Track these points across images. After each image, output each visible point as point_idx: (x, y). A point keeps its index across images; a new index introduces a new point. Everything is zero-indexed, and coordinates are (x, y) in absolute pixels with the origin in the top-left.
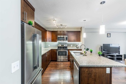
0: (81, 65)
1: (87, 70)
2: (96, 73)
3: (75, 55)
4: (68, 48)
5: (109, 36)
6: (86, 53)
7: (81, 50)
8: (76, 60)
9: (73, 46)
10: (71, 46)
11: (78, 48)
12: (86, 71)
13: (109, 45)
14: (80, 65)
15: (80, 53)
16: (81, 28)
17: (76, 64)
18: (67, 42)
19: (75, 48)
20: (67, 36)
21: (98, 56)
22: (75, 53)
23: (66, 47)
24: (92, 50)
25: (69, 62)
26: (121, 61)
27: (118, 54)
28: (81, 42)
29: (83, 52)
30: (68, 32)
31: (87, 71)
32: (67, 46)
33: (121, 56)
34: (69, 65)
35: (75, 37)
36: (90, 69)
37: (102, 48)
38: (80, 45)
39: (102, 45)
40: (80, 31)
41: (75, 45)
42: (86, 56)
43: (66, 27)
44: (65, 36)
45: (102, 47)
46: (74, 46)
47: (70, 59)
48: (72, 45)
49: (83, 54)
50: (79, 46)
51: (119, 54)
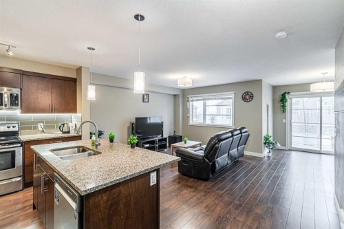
0: (86, 191)
1: (105, 198)
2: (130, 194)
3: (58, 158)
4: (24, 137)
5: (146, 100)
6: (97, 145)
7: (79, 138)
8: (66, 175)
9: (46, 127)
10: (36, 128)
11: (69, 132)
12: (102, 203)
13: (146, 118)
14: (83, 189)
15: (78, 147)
16: (79, 70)
17: (66, 189)
18: (17, 112)
19: (59, 134)
20: (16, 91)
21: (130, 149)
22: (59, 149)
23: (15, 134)
24: (113, 134)
25: (31, 189)
26: (166, 150)
27: (159, 137)
28: (79, 115)
29: (86, 142)
30: (23, 74)
31: (107, 201)
32: (16, 129)
33: (165, 139)
34: (31, 202)
35: (54, 96)
36: (115, 190)
37: (133, 127)
38: (74, 123)
39: (134, 121)
40: (75, 77)
41: (57, 122)
42: (99, 153)
43: (11, 54)
44: (5, 89)
45: (133, 124)
46: (53, 127)
47: (35, 176)
48: (40, 126)
49: (89, 149)
50: (70, 124)
51: (162, 136)
